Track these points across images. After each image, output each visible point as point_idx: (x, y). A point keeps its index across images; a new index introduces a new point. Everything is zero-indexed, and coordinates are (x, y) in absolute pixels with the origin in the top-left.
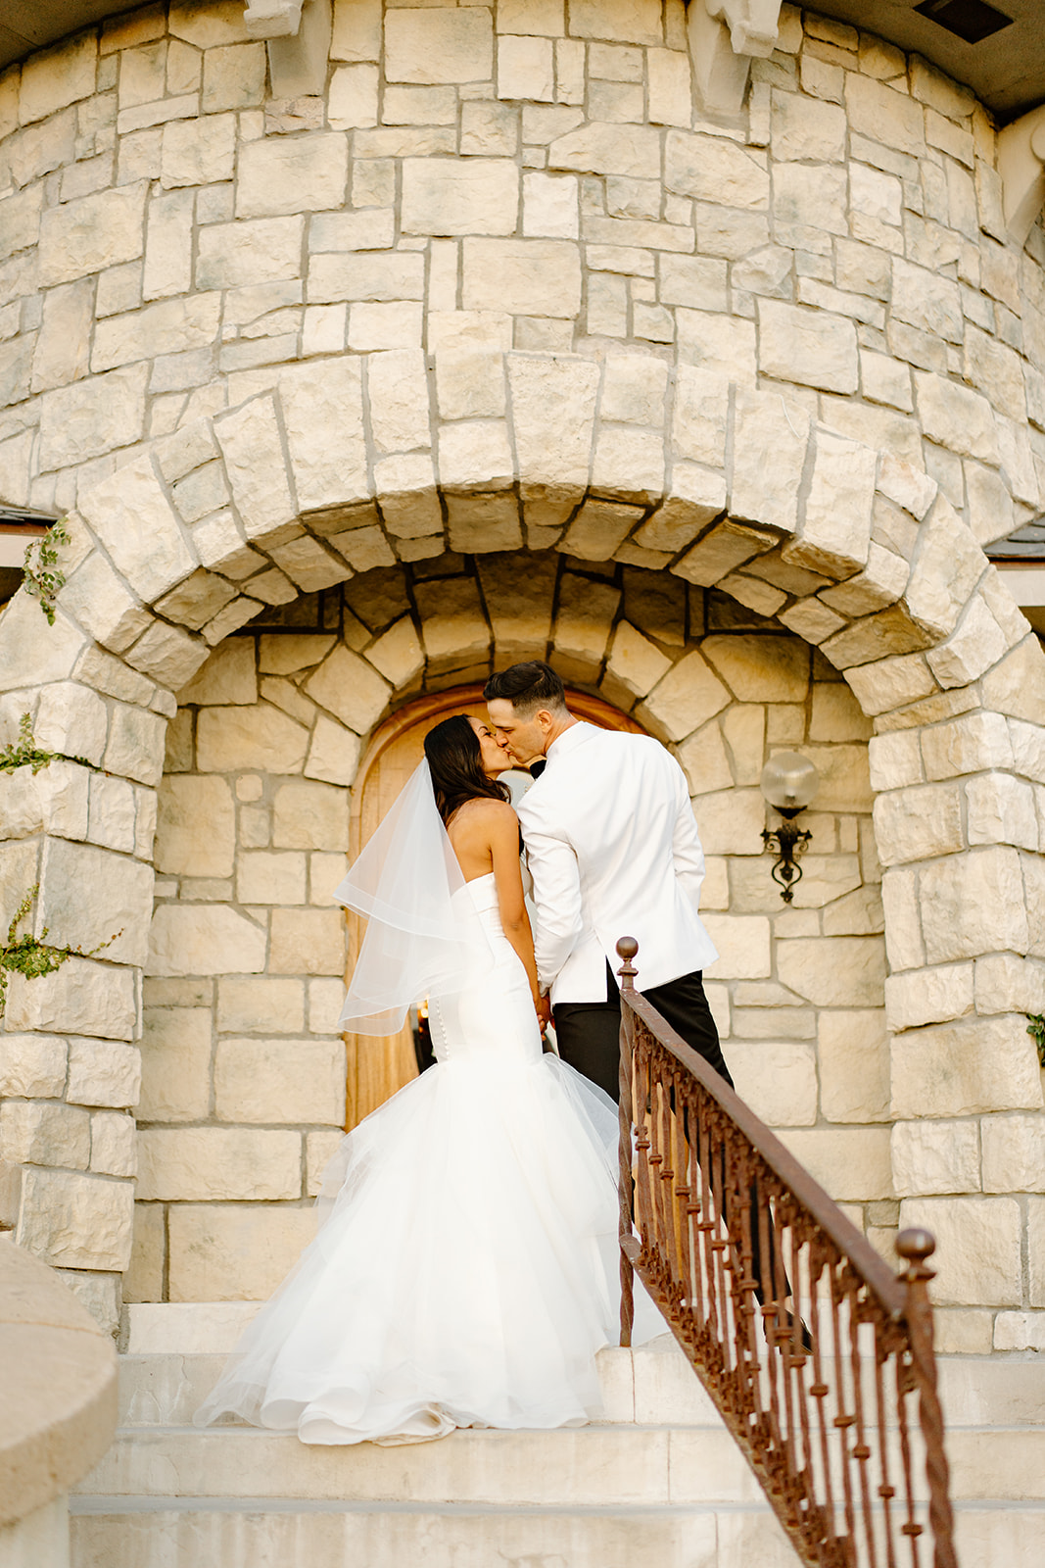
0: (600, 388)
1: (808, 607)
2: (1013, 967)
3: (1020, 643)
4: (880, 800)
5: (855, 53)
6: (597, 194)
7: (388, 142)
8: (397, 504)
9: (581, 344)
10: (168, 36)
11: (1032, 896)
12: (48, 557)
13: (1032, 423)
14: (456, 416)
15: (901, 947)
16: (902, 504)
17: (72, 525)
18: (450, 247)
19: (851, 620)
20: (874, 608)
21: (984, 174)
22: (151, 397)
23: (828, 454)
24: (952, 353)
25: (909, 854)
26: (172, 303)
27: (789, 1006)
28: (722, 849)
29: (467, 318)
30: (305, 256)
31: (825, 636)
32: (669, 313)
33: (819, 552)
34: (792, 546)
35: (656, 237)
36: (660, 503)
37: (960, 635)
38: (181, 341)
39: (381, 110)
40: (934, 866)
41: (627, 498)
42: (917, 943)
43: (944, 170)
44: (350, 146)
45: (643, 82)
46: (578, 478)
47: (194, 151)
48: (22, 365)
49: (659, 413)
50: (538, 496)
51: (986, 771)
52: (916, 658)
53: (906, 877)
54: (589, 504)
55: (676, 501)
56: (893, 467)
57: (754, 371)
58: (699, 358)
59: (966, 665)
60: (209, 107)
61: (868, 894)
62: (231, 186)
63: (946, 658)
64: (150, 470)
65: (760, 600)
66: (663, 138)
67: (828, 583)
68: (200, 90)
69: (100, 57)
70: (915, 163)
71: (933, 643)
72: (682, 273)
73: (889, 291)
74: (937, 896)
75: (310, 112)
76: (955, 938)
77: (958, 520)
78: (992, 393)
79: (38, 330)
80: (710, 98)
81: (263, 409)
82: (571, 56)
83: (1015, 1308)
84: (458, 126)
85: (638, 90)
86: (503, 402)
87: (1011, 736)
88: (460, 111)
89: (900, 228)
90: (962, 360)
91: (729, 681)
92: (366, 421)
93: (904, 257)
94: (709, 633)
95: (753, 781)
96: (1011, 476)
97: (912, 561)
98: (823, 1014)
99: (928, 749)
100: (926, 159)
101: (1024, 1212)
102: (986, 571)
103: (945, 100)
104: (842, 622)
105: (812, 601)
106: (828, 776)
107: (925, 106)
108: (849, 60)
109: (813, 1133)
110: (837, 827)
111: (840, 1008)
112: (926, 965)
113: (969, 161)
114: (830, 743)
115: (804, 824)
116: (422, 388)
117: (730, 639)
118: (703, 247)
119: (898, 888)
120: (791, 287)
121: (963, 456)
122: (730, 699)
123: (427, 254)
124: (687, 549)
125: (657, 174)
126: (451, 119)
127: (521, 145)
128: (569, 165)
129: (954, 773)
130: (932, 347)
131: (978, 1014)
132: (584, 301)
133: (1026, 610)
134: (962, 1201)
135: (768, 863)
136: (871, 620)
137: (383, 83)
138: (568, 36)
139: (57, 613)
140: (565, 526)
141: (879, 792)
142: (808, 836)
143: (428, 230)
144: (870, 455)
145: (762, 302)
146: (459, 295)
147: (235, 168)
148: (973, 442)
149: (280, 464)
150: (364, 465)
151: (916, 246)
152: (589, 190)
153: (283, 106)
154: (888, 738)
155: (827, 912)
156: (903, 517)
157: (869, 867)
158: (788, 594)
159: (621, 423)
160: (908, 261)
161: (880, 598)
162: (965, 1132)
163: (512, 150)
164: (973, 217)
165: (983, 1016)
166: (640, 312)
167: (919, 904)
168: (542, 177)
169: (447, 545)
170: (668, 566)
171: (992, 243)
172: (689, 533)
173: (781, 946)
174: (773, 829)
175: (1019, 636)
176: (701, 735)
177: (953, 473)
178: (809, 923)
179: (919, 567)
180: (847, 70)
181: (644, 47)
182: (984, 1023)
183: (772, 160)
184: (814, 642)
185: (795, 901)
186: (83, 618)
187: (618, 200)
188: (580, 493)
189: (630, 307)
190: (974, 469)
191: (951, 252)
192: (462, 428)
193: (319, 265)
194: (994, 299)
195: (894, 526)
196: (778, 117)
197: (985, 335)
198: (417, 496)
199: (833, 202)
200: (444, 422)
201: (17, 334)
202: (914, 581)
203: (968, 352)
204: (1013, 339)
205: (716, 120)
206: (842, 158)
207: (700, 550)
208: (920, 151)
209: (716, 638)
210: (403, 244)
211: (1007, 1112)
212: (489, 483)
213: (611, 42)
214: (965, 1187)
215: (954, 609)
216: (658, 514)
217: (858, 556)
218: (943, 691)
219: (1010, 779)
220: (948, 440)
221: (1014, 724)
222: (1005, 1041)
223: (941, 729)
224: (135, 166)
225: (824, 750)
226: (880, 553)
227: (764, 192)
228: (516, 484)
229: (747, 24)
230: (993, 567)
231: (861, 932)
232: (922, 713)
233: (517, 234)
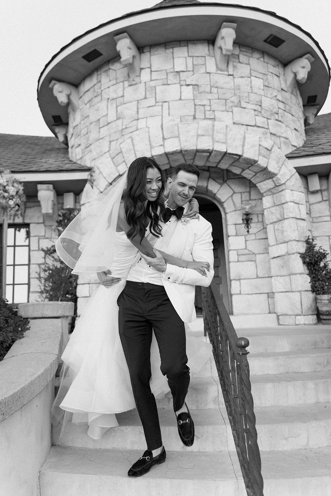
0: (198, 128)
1: (247, 171)
2: (295, 243)
3: (293, 175)
4: (265, 211)
5: (251, 53)
6: (197, 89)
7: (153, 84)
8: (157, 157)
9: (195, 120)
10: (110, 69)
11: (299, 228)
12: (91, 176)
13: (295, 129)
14: (168, 138)
15: (271, 241)
16: (266, 147)
17: (95, 169)
18: (167, 104)
19: (256, 173)
20: (260, 170)
21: (282, 77)
22: (110, 142)
23: (248, 138)
24: (276, 115)
25: (272, 221)
26: (113, 123)
27: (249, 254)
28: (234, 223)
29: (171, 118)
30: (138, 109)
31: (251, 177)
32: (213, 112)
33: (247, 159)
34: (242, 158)
35: (210, 96)
36: (212, 151)
37: (280, 173)
38: (115, 130)
39: (151, 77)
40: (277, 223)
41: (205, 151)
42: (275, 240)
43: (273, 77)
44: (145, 86)
45: (205, 64)
46: (194, 148)
47: (115, 91)
48: (88, 139)
49: (211, 133)
50: (187, 153)
51: (287, 202)
52: (271, 180)
53: (272, 226)
54: (197, 153)
55: (215, 151)
56: (263, 139)
57: (232, 123)
58: (220, 121)
59: (282, 180)
60: (118, 82)
61: (265, 230)
62: (123, 97)
63: (277, 179)
64: (109, 156)
65: (237, 171)
66: (210, 75)
67: (250, 165)
68: (116, 79)
69: (98, 75)
70: (266, 76)
71: (274, 176)
72: (216, 103)
73: (261, 103)
74: (278, 229)
75: (137, 80)
76: (282, 238)
77: (279, 150)
78: (286, 123)
79: (90, 132)
80: (219, 66)
81: (129, 141)
82: (190, 60)
83: (300, 315)
84: (167, 78)
85: (204, 66)
86: (177, 133)
87: (293, 194)
88: (167, 75)
89: (263, 90)
90: (278, 117)
91: (233, 188)
92: (150, 141)
93: (264, 96)
94: (228, 179)
95: (239, 209)
96: (291, 140)
97: (268, 159)
98: (257, 255)
99: (275, 198)
100: (268, 74)
101: (301, 295)
102: (285, 160)
103: (272, 62)
104: (254, 174)
105: (248, 170)
106: (255, 206)
107: (268, 63)
108: (250, 55)
109: (256, 279)
110: (258, 217)
111: (261, 254)
112: (277, 244)
113: (278, 74)
114: (255, 200)
115: (251, 217)
116: (161, 133)
117: (232, 180)
118: (220, 97)
119: (270, 228)
120: (239, 104)
121: (280, 137)
122: (233, 192)
123: (162, 106)
124: (220, 161)
125: (209, 83)
126: (165, 77)
127: (180, 81)
128: (190, 83)
129: (281, 203)
130: (272, 114)
131: (288, 254)
132: (195, 111)
133: (295, 168)
134: (287, 293)
135: (244, 225)
136: (260, 173)
137: (151, 71)
138: (189, 56)
139: (94, 187)
140: (194, 159)
141: (265, 209)
142: (252, 219)
143: (162, 101)
144: (258, 137)
145: (233, 108)
146: (169, 113)
147: (123, 93)
148: (282, 133)
149: (133, 152)
150: (150, 150)
151: (267, 93)
152: (195, 88)
153: (131, 79)
154: (266, 197)
155: (256, 234)
156: (266, 150)
157: (265, 224)
158: (242, 169)
159: (203, 135)
160: (265, 96)
161: (262, 167)
162: (287, 278)
163: (178, 82)
164: (279, 86)
165: (289, 254)
166: (207, 113)
167: (275, 232)
168: (185, 87)
169: (170, 165)
170: (217, 165)
171: (284, 92)
172: (220, 157)
173: (247, 242)
174: (244, 218)
175: (294, 173)
176: (228, 200)
177: (278, 140)
178: (253, 237)
179: (270, 160)
180: (249, 57)
181: (205, 57)
182: (290, 255)
183: (234, 78)
184: (249, 178)
185: (250, 233)
186: (98, 187)
187: (201, 89)
188: (195, 151)
189: (205, 112)
190: (282, 139)
191: (275, 94)
192: (169, 140)
193: (141, 111)
194: (285, 104)
195: (264, 151)
196: (235, 68)
197: (283, 111)
198: (161, 155)
199: (248, 85)
200: (165, 139)
201: (87, 133)
202: (269, 163)
203: (280, 115)
204: (290, 111)
205: (221, 70)
206: (249, 76)
207: (223, 161)
208: (267, 73)
209: (230, 180)
210: (157, 104)
211: (296, 274)
212: (175, 151)
213: (198, 57)
214: (288, 290)
215: (278, 168)
216: (212, 154)
217: (256, 159)
218: (277, 186)
219: (293, 204)
220: (276, 133)
221: (293, 192)
222: (294, 259)
223: (277, 195)
224: (105, 96)
225: (254, 201)
226: (261, 158)
227: (233, 84)
228: (181, 151)
229: (225, 47)
230: (287, 159)
231: (264, 238)
232: (273, 191)
233: (180, 99)
